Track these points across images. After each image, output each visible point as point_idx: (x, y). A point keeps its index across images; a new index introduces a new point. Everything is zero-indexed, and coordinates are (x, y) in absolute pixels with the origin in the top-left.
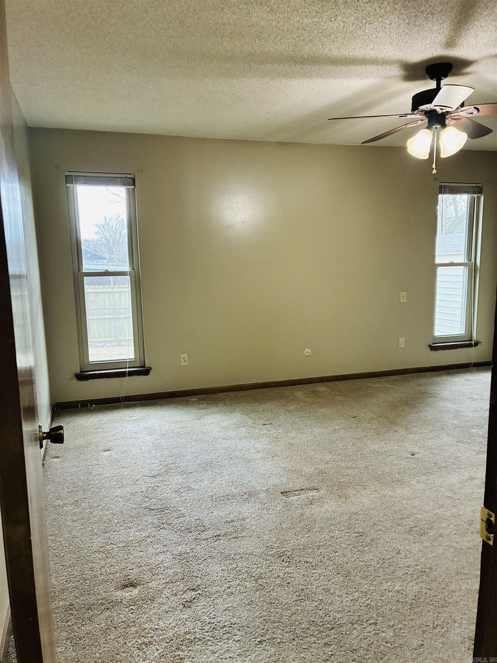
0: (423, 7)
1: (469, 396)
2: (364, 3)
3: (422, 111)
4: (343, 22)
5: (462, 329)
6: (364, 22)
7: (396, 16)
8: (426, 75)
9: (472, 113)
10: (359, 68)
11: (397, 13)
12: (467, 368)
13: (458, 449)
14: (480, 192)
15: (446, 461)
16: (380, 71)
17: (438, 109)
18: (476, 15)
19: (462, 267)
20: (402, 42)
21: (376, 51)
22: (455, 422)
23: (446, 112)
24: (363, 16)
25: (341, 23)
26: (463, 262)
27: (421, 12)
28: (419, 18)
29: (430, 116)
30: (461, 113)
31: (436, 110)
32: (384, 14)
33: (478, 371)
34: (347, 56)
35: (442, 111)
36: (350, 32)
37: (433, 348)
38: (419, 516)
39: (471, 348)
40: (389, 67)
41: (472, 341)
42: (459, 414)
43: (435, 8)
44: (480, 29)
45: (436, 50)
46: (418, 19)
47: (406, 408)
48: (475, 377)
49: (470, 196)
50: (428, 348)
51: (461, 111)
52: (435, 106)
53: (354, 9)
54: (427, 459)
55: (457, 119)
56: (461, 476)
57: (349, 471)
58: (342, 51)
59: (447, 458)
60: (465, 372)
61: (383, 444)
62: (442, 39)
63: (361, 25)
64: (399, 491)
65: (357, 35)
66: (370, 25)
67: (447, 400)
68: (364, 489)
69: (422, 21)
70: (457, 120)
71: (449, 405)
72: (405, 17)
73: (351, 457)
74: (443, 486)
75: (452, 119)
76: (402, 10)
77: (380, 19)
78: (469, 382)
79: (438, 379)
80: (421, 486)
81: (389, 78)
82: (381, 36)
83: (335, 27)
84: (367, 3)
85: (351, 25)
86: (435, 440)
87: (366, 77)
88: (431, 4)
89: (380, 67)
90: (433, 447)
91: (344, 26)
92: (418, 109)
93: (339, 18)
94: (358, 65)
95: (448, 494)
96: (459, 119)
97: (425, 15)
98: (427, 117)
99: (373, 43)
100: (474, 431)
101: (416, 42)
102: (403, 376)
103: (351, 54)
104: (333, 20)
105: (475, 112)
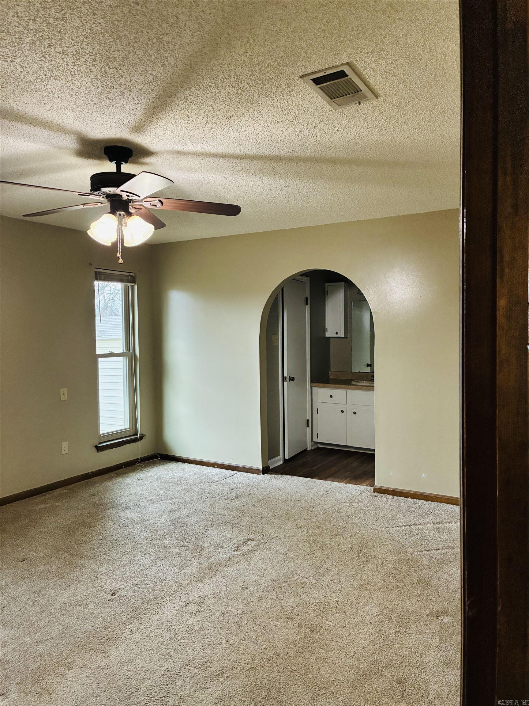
0: (123, 79)
1: (148, 498)
2: (56, 52)
3: (104, 193)
4: (22, 67)
5: (126, 422)
6: (49, 75)
7: (90, 79)
8: (104, 155)
9: (156, 206)
10: (26, 127)
11: (92, 77)
12: (135, 464)
13: (159, 570)
14: (133, 281)
15: (153, 591)
16: (51, 138)
17: (124, 195)
18: (173, 105)
19: (122, 357)
20: (87, 111)
21: (53, 114)
22: (146, 535)
23: (132, 200)
24: (50, 67)
25: (18, 67)
26: (122, 352)
27: (119, 84)
28: (115, 90)
29: (112, 200)
30: (144, 204)
31: (121, 196)
32: (76, 73)
33: (147, 466)
34: (15, 110)
35: (128, 197)
36: (27, 82)
37: (99, 449)
38: (149, 682)
39: (137, 443)
40: (63, 136)
41: (137, 435)
42: (146, 523)
43: (136, 85)
44: (172, 121)
45: (121, 132)
46: (112, 92)
47: (85, 530)
48: (145, 475)
49: (124, 284)
50: (95, 449)
51: (145, 201)
52: (121, 191)
53: (41, 55)
54: (132, 594)
55: (137, 208)
56: (175, 605)
57: (41, 648)
58: (10, 101)
59: (152, 586)
60: (133, 471)
61: (72, 590)
62: (132, 121)
63: (44, 77)
64: (113, 655)
65: (36, 87)
66: (54, 81)
67: (127, 508)
68: (69, 670)
69: (116, 95)
70: (138, 210)
71: (131, 515)
72: (99, 85)
73: (36, 624)
74: (160, 626)
75: (133, 207)
76: (98, 76)
77: (70, 78)
78: (141, 481)
79: (110, 483)
80: (137, 636)
81: (60, 148)
82: (65, 98)
83: (9, 71)
84: (60, 53)
85: (31, 73)
86: (132, 565)
87: (31, 140)
88: (132, 78)
89: (52, 133)
90: (133, 575)
91: (22, 72)
92: (100, 190)
93: (18, 61)
94: (26, 124)
95: (169, 636)
96: (139, 209)
97: (122, 89)
98: (109, 201)
99: (52, 104)
100: (166, 541)
101: (102, 116)
102: (69, 487)
103: (20, 108)
104: (9, 60)
105: (159, 205)
